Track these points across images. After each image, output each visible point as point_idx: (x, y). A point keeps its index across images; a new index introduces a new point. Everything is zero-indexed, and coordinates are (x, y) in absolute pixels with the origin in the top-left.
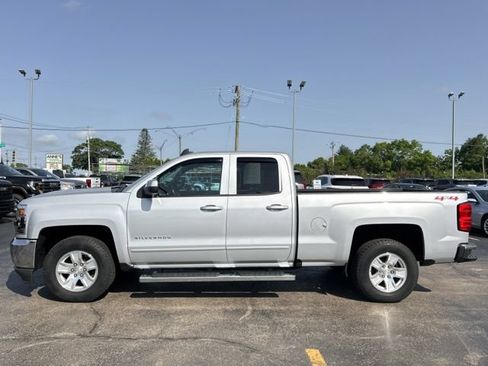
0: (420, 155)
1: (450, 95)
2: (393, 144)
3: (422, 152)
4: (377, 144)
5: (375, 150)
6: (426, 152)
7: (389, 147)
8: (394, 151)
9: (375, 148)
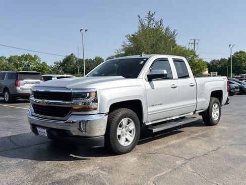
0: (40, 64)
1: (81, 30)
2: (22, 56)
3: (41, 63)
4: (11, 57)
5: (10, 60)
6: (44, 63)
7: (20, 58)
8: (23, 61)
9: (10, 58)
